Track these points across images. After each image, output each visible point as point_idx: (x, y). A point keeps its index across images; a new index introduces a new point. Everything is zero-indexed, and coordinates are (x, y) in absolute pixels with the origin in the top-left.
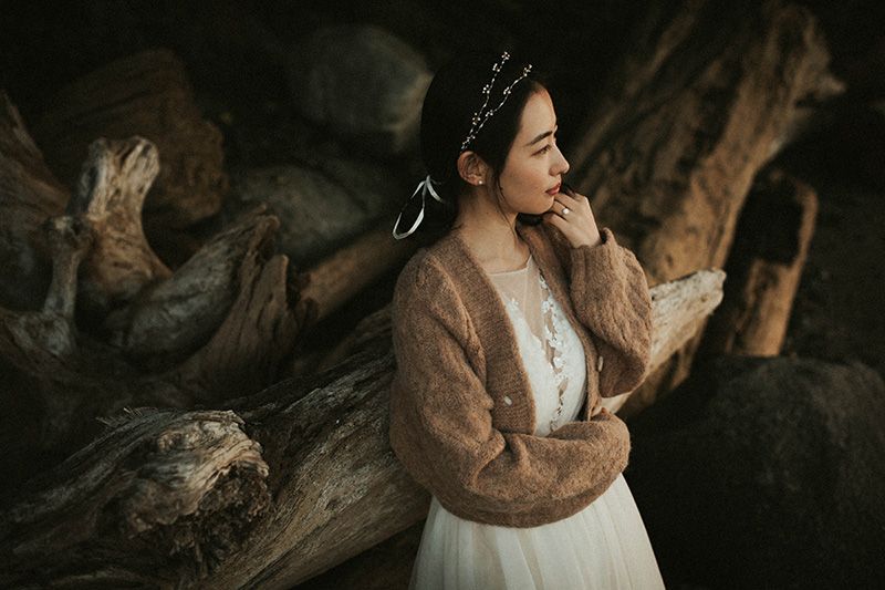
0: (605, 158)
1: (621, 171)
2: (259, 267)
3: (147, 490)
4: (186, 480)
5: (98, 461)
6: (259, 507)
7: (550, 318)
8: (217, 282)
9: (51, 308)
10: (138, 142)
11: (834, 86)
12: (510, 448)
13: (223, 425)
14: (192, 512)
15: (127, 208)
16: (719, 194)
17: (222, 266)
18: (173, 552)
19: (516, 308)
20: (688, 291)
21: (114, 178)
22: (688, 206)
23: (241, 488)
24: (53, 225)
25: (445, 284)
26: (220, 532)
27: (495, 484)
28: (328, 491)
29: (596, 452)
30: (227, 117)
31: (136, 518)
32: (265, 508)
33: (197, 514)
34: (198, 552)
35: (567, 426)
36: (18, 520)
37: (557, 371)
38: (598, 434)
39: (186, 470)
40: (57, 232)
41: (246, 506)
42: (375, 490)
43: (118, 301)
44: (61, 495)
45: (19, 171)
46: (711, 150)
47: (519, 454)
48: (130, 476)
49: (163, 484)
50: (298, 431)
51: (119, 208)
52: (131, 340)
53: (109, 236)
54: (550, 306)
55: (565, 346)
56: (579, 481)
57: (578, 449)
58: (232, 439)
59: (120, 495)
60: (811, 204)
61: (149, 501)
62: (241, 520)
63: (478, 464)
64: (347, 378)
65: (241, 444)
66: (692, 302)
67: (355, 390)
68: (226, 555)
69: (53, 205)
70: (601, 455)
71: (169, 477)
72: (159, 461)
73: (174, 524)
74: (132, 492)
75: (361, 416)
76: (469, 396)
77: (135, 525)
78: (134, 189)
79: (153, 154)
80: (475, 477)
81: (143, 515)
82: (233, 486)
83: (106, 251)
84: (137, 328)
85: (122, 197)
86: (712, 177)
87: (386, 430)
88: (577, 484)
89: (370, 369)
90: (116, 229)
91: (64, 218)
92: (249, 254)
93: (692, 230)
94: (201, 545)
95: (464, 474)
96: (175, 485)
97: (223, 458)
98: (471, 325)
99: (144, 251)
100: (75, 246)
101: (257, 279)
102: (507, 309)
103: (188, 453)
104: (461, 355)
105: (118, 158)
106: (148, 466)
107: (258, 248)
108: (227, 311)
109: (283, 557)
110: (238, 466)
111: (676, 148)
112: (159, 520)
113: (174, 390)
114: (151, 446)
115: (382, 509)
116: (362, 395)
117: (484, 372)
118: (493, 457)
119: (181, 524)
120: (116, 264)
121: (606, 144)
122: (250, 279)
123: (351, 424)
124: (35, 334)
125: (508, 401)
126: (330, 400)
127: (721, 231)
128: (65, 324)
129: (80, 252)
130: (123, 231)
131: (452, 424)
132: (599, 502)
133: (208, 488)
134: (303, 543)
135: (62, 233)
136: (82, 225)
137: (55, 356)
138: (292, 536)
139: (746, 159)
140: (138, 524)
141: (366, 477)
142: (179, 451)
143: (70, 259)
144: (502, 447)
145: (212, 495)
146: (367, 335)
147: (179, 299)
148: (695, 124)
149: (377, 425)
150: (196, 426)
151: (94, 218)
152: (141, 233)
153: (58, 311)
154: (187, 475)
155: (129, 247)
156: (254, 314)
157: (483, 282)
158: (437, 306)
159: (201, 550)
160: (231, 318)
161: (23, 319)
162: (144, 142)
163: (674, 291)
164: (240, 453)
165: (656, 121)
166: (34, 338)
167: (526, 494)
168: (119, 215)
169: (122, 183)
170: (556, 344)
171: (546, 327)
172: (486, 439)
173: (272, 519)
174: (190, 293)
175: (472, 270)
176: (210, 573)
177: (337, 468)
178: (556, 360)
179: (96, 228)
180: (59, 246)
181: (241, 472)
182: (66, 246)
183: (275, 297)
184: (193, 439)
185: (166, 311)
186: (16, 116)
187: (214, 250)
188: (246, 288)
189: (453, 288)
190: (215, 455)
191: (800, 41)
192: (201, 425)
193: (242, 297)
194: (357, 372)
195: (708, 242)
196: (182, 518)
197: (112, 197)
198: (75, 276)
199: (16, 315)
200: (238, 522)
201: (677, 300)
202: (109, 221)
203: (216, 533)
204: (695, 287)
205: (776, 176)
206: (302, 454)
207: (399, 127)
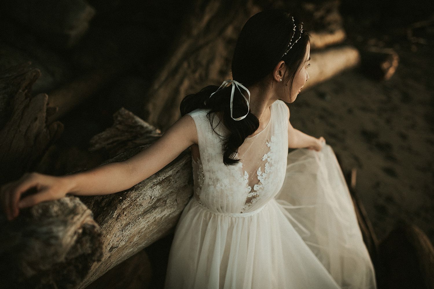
0: (185, 65)
1: (194, 72)
2: (28, 100)
3: (35, 245)
4: (60, 237)
6: (98, 254)
14: (61, 260)
23: (91, 242)
28: (112, 240)
31: (27, 266)
33: (65, 261)
39: (59, 231)
41: (92, 254)
49: (44, 241)
58: (80, 209)
61: (37, 254)
65: (86, 212)
71: (47, 236)
73: (49, 270)
75: (133, 194)
77: (25, 272)
81: (31, 264)
82: (86, 241)
92: (20, 91)
96: (53, 241)
97: (78, 222)
101: (26, 107)
103: (56, 218)
107: (26, 88)
110: (86, 227)
112: (41, 267)
121: (186, 57)
122: (21, 107)
123: (128, 199)
133: (73, 242)
140: (27, 270)
142: (49, 217)
154: (61, 234)
156: (23, 129)
165: (207, 50)
177: (118, 226)
181: (89, 231)
190: (75, 220)
206: (101, 218)
207: (73, 33)
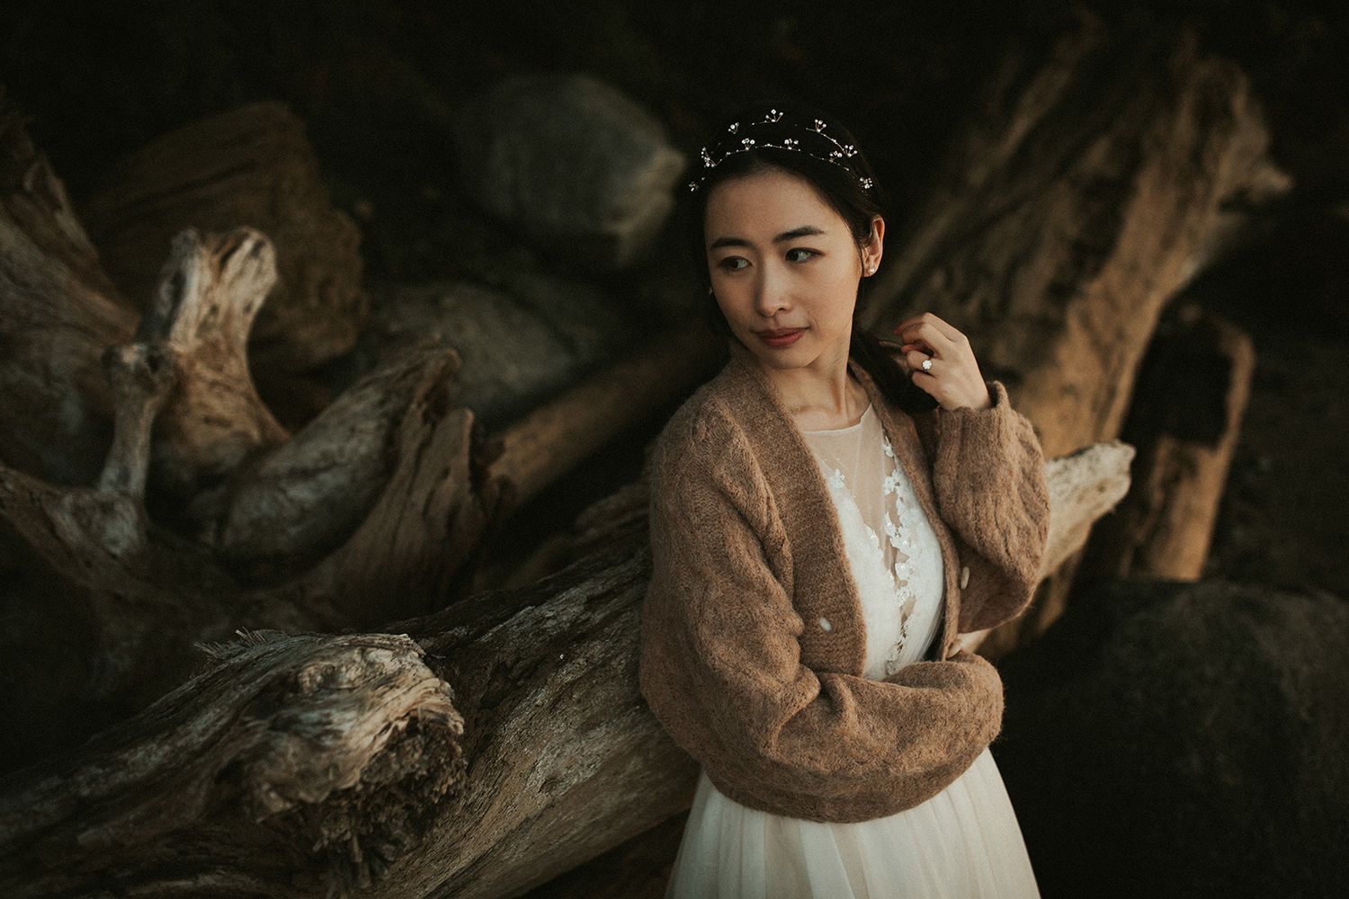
0: (938, 280)
1: (963, 298)
2: (429, 426)
3: (286, 748)
4: (345, 734)
5: (205, 705)
6: (451, 782)
7: (894, 504)
8: (363, 450)
9: (111, 483)
10: (245, 236)
11: (1274, 181)
12: (827, 694)
13: (396, 655)
14: (351, 784)
15: (227, 336)
16: (1108, 337)
17: (372, 425)
18: (317, 847)
19: (842, 485)
20: (1080, 475)
21: (210, 289)
22: (1064, 353)
23: (426, 749)
24: (119, 357)
25: (735, 441)
26: (390, 818)
27: (805, 747)
28: (544, 762)
29: (955, 707)
30: (364, 208)
31: (270, 790)
32: (458, 782)
33: (359, 787)
34: (356, 848)
35: (912, 668)
36: (85, 792)
37: (900, 584)
38: (960, 681)
39: (344, 721)
40: (124, 367)
41: (431, 778)
42: (612, 764)
43: (209, 476)
44: (149, 757)
45: (63, 275)
46: (1097, 271)
47: (842, 702)
48: (259, 728)
49: (309, 741)
50: (501, 669)
51: (215, 334)
52: (229, 536)
53: (199, 377)
54: (895, 484)
55: (914, 546)
56: (930, 751)
57: (928, 701)
58: (411, 676)
59: (243, 757)
60: (1244, 357)
61: (290, 766)
62: (422, 800)
63: (780, 714)
64: (573, 592)
65: (426, 683)
66: (1086, 490)
67: (586, 610)
68: (398, 854)
69: (114, 330)
70: (964, 713)
71: (318, 730)
72: (302, 705)
73: (323, 804)
74: (261, 752)
75: (597, 649)
76: (769, 611)
77: (265, 801)
78: (238, 307)
79: (268, 254)
80: (775, 735)
81: (280, 787)
82: (414, 747)
83: (193, 400)
84: (238, 517)
85: (220, 318)
86: (1098, 310)
87: (633, 671)
88: (925, 756)
89: (608, 579)
90: (209, 366)
91: (136, 347)
92: (413, 406)
93: (1068, 390)
94: (361, 838)
95: (759, 729)
96: (328, 742)
97: (398, 703)
98: (773, 504)
99: (249, 399)
100: (150, 389)
101: (425, 445)
102: (828, 485)
103: (347, 694)
104: (756, 550)
105: (216, 259)
106: (286, 713)
107: (427, 398)
108: (377, 493)
109: (475, 863)
110: (420, 716)
111: (1044, 267)
112: (302, 795)
113: (294, 612)
114: (288, 685)
115: (621, 795)
116: (598, 617)
117: (790, 578)
118: (803, 705)
119: (334, 803)
120: (207, 420)
121: (940, 257)
122: (414, 446)
123: (581, 661)
124: (85, 521)
125: (825, 625)
126: (550, 623)
127: (1112, 392)
128: (132, 508)
129: (157, 399)
130: (219, 369)
131: (743, 652)
132: (957, 786)
133: (377, 748)
134: (504, 842)
135: (132, 368)
136: (162, 358)
137: (114, 556)
138: (490, 830)
139: (1149, 285)
140: (270, 799)
141: (601, 743)
142: (332, 692)
143: (141, 407)
144: (816, 691)
145: (381, 760)
146: (593, 532)
147: (304, 474)
148: (1072, 230)
149: (619, 664)
150: (356, 654)
151: (179, 348)
152: (246, 373)
153: (121, 487)
154: (346, 728)
155: (227, 395)
156: (419, 497)
157: (794, 441)
158: (723, 471)
159: (361, 846)
160: (383, 504)
161: (68, 500)
162: (255, 236)
163: (1059, 473)
164: (423, 697)
165: (1013, 225)
166: (86, 528)
167: (850, 766)
168: (214, 346)
169: (221, 297)
170: (901, 543)
171: (887, 515)
172: (792, 679)
173: (462, 803)
174: (322, 464)
175: (779, 423)
176: (373, 881)
177: (558, 727)
178: (900, 567)
179: (183, 363)
180: (126, 389)
181: (426, 727)
182: (136, 390)
183: (452, 472)
184: (352, 674)
185: (284, 491)
186: (61, 196)
187: (360, 399)
188: (408, 457)
189: (748, 447)
190: (388, 698)
191: (1227, 112)
192: (363, 653)
193: (402, 471)
194: (587, 585)
195: (1093, 409)
196: (335, 794)
197: (206, 317)
198: (148, 436)
199: (58, 492)
200: (415, 803)
201: (1065, 486)
202: (200, 354)
203: (383, 819)
204: (1090, 468)
205: (1190, 314)
206: (507, 705)
207: (625, 228)
